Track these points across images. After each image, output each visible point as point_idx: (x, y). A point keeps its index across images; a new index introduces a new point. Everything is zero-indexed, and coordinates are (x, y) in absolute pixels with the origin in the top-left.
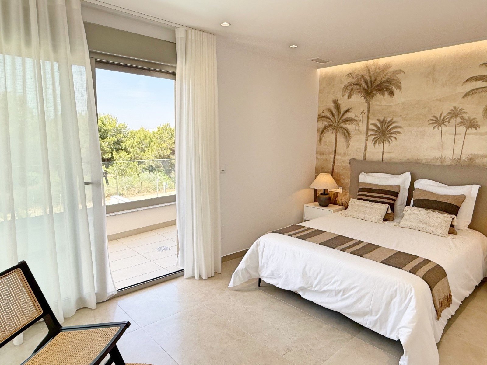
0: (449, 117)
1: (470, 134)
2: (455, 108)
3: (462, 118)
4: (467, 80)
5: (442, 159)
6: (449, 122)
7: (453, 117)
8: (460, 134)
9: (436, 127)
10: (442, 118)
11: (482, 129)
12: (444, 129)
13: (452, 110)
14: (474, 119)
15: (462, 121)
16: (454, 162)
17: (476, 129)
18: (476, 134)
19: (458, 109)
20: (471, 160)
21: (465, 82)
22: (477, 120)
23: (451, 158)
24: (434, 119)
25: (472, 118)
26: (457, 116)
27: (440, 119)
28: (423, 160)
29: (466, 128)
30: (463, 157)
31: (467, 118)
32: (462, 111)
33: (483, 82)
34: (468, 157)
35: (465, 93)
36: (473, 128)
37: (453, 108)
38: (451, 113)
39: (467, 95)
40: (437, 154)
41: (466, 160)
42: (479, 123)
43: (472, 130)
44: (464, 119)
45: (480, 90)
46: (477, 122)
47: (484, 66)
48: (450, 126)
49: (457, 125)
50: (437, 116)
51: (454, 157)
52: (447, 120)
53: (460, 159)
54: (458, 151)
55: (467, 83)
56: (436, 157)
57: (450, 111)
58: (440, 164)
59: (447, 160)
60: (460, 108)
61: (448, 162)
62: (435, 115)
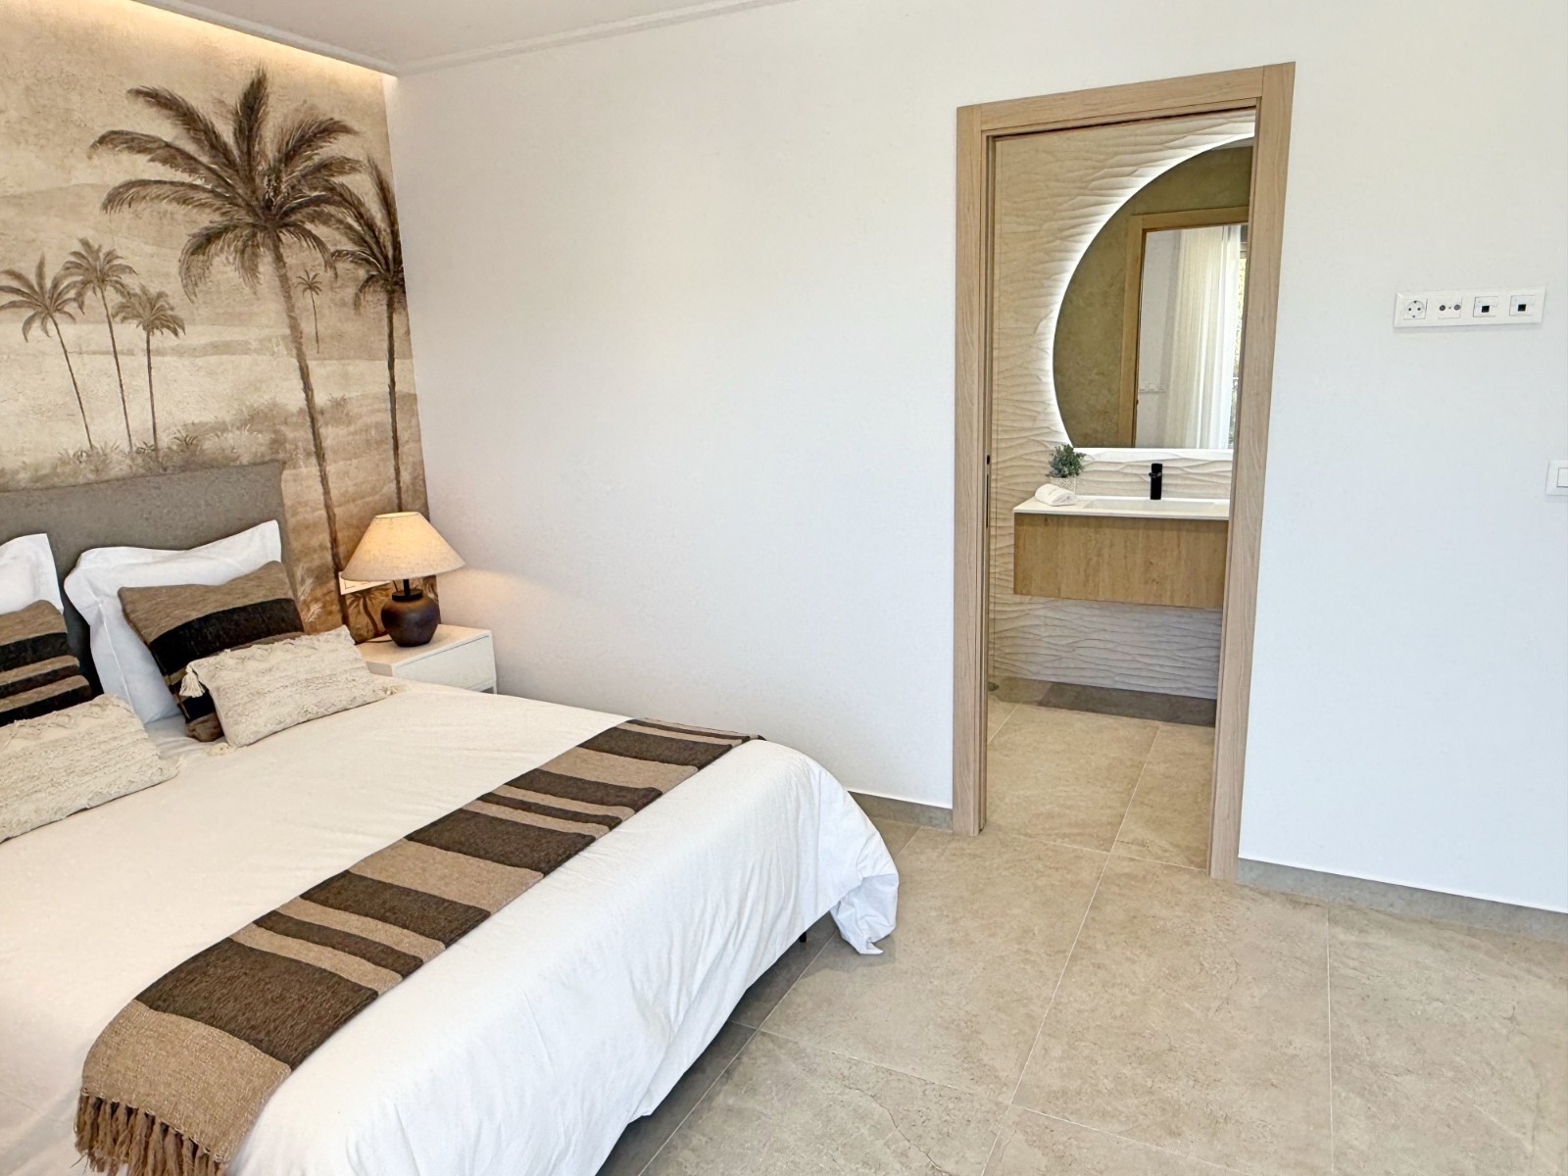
0: (75, 283)
1: (161, 353)
2: (85, 243)
3: (121, 289)
4: (102, 140)
5: (94, 456)
6: (79, 299)
7: (90, 282)
8: (131, 353)
9: (36, 325)
10: (48, 284)
11: (196, 335)
12: (69, 331)
13: (76, 254)
14: (160, 295)
15: (124, 301)
16: (139, 460)
17: (176, 333)
18: (179, 352)
19: (99, 250)
20: (189, 444)
21: (94, 146)
22: (172, 302)
23: (127, 450)
24: (15, 284)
25: (153, 290)
26: (102, 281)
27: (41, 287)
29: (144, 329)
30: (165, 440)
31: (138, 291)
32: (116, 262)
33: (152, 160)
34: (178, 435)
35: (109, 190)
36: (165, 330)
37: (78, 247)
38: (78, 266)
39: (115, 199)
40: (70, 439)
41: (174, 447)
42: (179, 313)
43: (162, 339)
44: (128, 293)
45: (154, 190)
46: (172, 309)
47: (141, 99)
48: (87, 322)
49: (114, 316)
50: (23, 272)
51: (137, 443)
52: (72, 294)
53: (156, 449)
54: (140, 418)
55: (101, 149)
56: (71, 453)
57: (73, 259)
58: (92, 477)
59: (115, 457)
60: (105, 250)
61: (119, 467)
62: (16, 268)
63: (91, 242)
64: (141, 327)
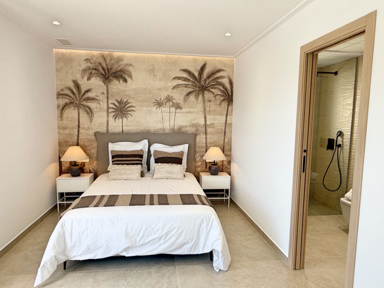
0: (165, 101)
1: (178, 113)
2: (168, 95)
3: (173, 103)
4: (174, 78)
5: (164, 129)
6: (165, 104)
7: (168, 101)
8: (172, 113)
9: (158, 108)
10: (161, 102)
11: (184, 110)
12: (163, 109)
13: (166, 97)
14: (179, 103)
15: (173, 104)
16: (171, 131)
17: (181, 110)
18: (181, 113)
19: (170, 96)
20: (180, 129)
21: (172, 80)
22: (181, 104)
23: (169, 128)
24: (156, 102)
25: (178, 103)
26: (170, 101)
27: (160, 102)
28: (151, 130)
29: (175, 109)
30: (176, 128)
31: (175, 103)
32: (172, 98)
33: (182, 81)
34: (178, 127)
35: (173, 86)
36: (179, 109)
37: (167, 96)
38: (166, 99)
39: (174, 88)
40: (160, 126)
41: (177, 129)
42: (182, 106)
43: (179, 110)
44: (174, 103)
45: (181, 86)
46: (181, 105)
47: (181, 71)
48: (166, 107)
49: (171, 107)
50: (158, 100)
51: (171, 128)
52: (164, 103)
53: (174, 129)
54: (172, 124)
55: (173, 80)
56: (160, 128)
57: (166, 98)
58: (163, 132)
59: (167, 129)
60: (171, 96)
61: (167, 131)
62: (157, 99)
63: (169, 95)
64: (175, 108)
